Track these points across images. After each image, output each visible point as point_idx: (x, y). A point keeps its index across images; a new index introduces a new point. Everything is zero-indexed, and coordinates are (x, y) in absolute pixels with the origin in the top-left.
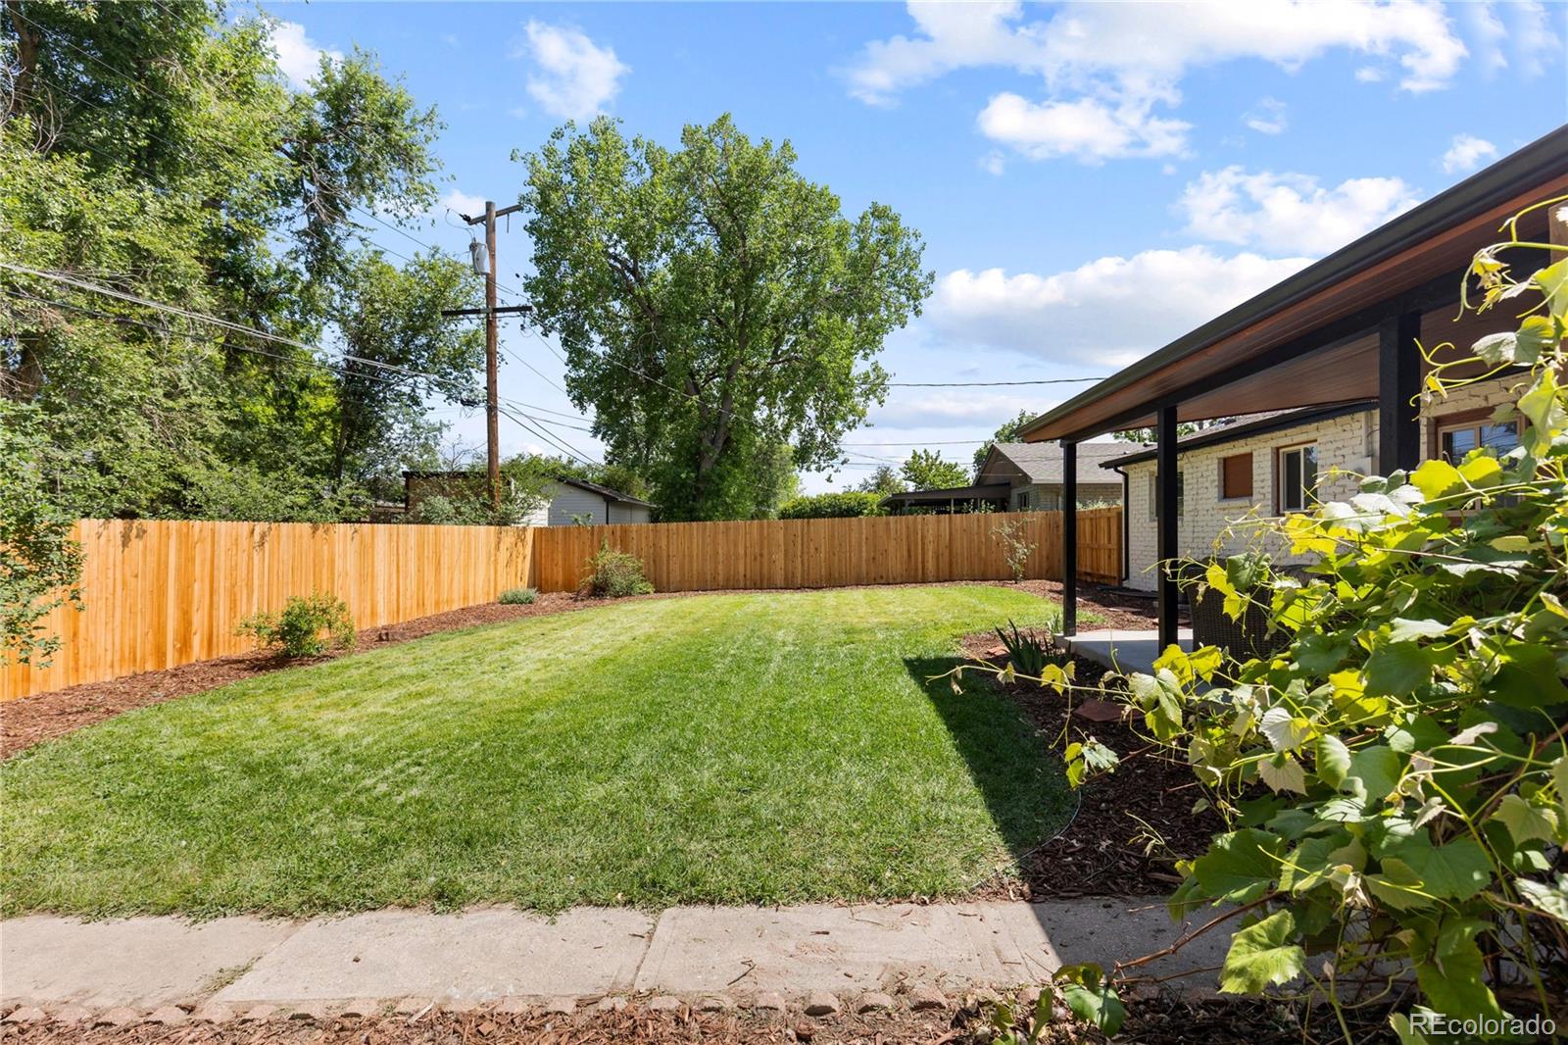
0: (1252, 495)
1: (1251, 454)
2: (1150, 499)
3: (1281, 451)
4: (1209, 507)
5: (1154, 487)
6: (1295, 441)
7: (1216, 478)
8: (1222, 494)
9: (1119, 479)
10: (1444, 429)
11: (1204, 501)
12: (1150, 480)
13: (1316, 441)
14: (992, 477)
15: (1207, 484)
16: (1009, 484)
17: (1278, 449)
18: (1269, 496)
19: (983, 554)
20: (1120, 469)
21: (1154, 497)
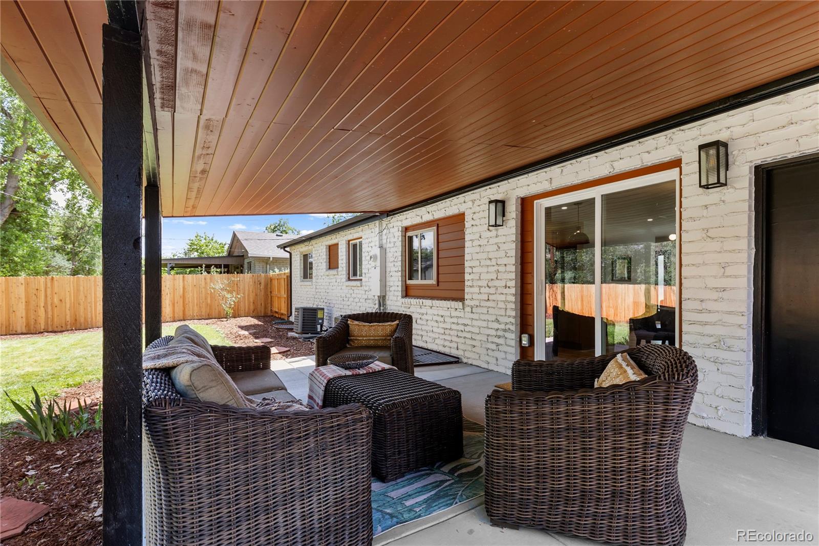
0: (338, 268)
1: (338, 244)
2: (300, 268)
3: (351, 242)
4: (322, 274)
5: (302, 261)
6: (354, 238)
7: (325, 257)
8: (328, 267)
9: (287, 255)
10: (409, 234)
11: (320, 271)
12: (300, 257)
13: (361, 238)
14: (237, 252)
15: (322, 261)
16: (243, 256)
17: (349, 241)
18: (345, 269)
19: (209, 301)
20: (287, 249)
21: (302, 267)
